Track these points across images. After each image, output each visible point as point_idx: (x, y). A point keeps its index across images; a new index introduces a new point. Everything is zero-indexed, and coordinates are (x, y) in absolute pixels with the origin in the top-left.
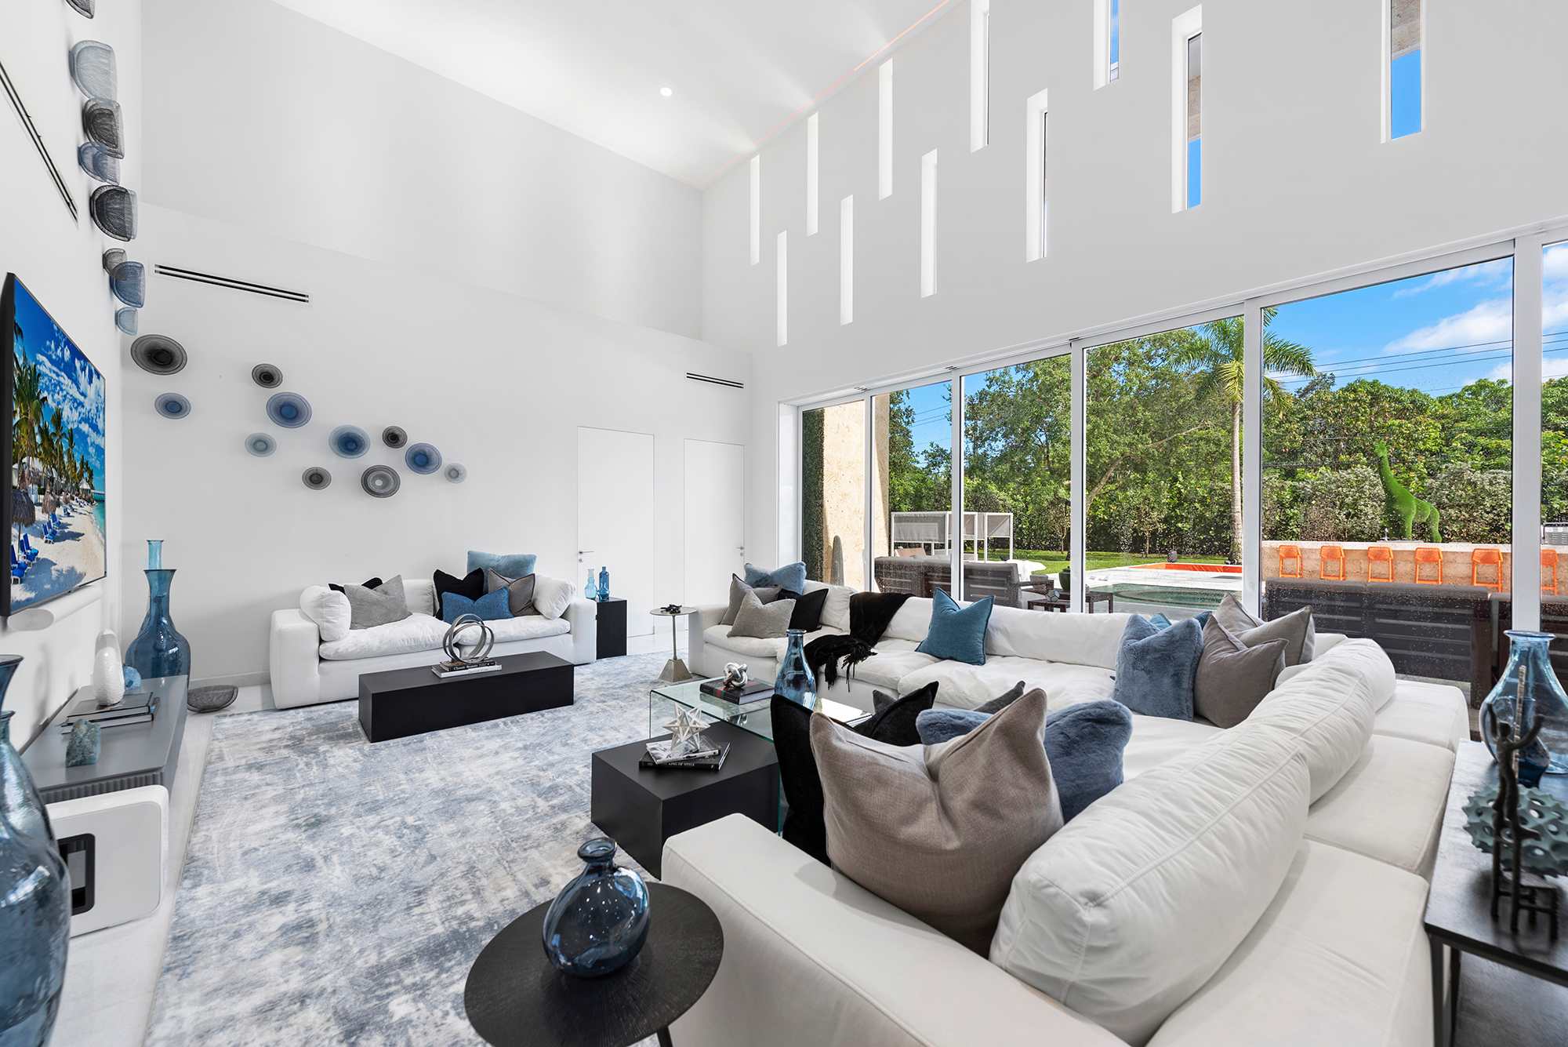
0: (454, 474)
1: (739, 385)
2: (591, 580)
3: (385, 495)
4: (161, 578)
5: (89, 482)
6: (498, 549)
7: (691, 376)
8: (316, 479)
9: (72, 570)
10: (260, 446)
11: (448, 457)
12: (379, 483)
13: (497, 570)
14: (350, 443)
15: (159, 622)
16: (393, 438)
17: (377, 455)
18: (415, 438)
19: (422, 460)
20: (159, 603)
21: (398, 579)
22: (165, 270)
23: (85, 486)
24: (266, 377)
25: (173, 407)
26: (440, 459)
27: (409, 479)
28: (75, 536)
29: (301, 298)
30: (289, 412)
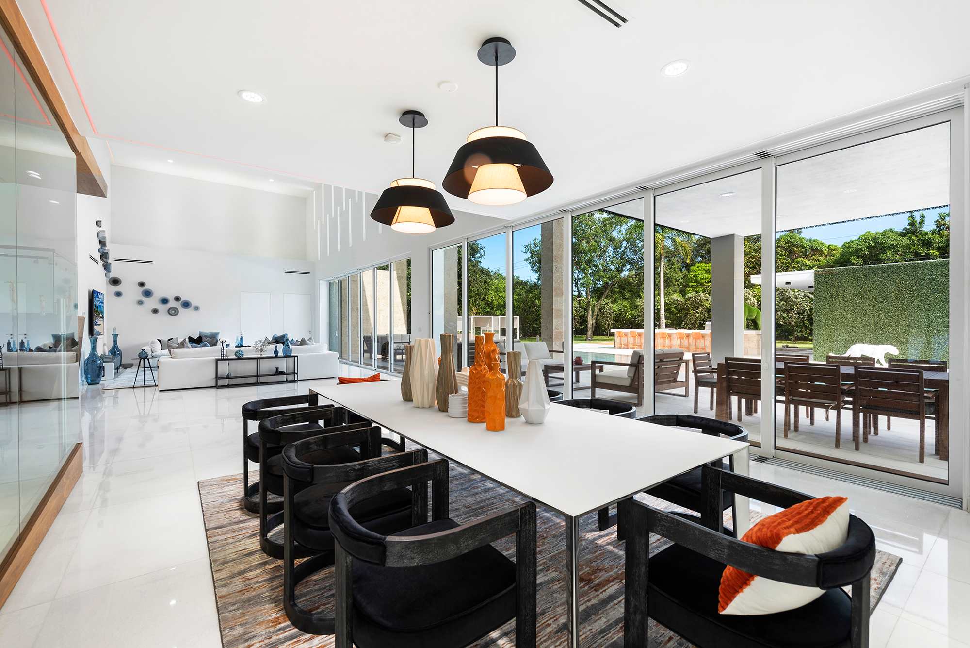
0: (197, 308)
1: (309, 273)
2: (237, 340)
3: (176, 315)
4: (115, 336)
5: (102, 314)
6: (208, 330)
7: (286, 272)
8: (155, 311)
9: (98, 331)
10: (140, 303)
11: (194, 303)
12: (173, 312)
13: (206, 336)
14: (164, 301)
15: (115, 346)
16: (177, 299)
17: (172, 304)
18: (184, 298)
19: (186, 305)
20: (115, 342)
21: (177, 338)
22: (117, 260)
23: (101, 315)
24: (142, 284)
25: (118, 294)
26: (191, 305)
27: (182, 310)
28: (99, 325)
29: (151, 262)
30: (148, 293)
